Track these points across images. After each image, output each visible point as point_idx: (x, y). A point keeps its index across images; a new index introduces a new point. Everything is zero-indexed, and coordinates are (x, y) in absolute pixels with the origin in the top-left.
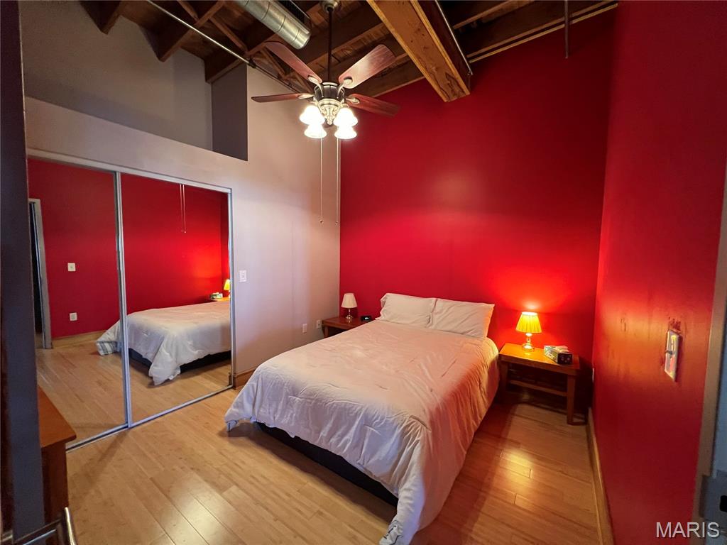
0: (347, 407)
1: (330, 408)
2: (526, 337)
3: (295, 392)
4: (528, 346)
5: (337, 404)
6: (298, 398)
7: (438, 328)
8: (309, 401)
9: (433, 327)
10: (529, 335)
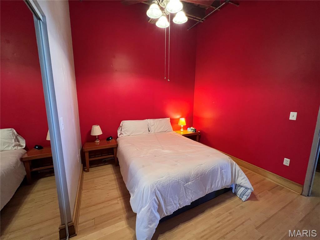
0: (214, 169)
1: (208, 174)
2: (181, 127)
3: (187, 180)
4: (182, 130)
5: (210, 170)
6: (190, 182)
7: (156, 132)
8: (198, 179)
9: (152, 132)
10: (182, 126)
